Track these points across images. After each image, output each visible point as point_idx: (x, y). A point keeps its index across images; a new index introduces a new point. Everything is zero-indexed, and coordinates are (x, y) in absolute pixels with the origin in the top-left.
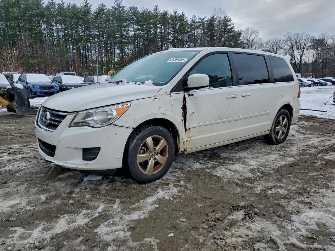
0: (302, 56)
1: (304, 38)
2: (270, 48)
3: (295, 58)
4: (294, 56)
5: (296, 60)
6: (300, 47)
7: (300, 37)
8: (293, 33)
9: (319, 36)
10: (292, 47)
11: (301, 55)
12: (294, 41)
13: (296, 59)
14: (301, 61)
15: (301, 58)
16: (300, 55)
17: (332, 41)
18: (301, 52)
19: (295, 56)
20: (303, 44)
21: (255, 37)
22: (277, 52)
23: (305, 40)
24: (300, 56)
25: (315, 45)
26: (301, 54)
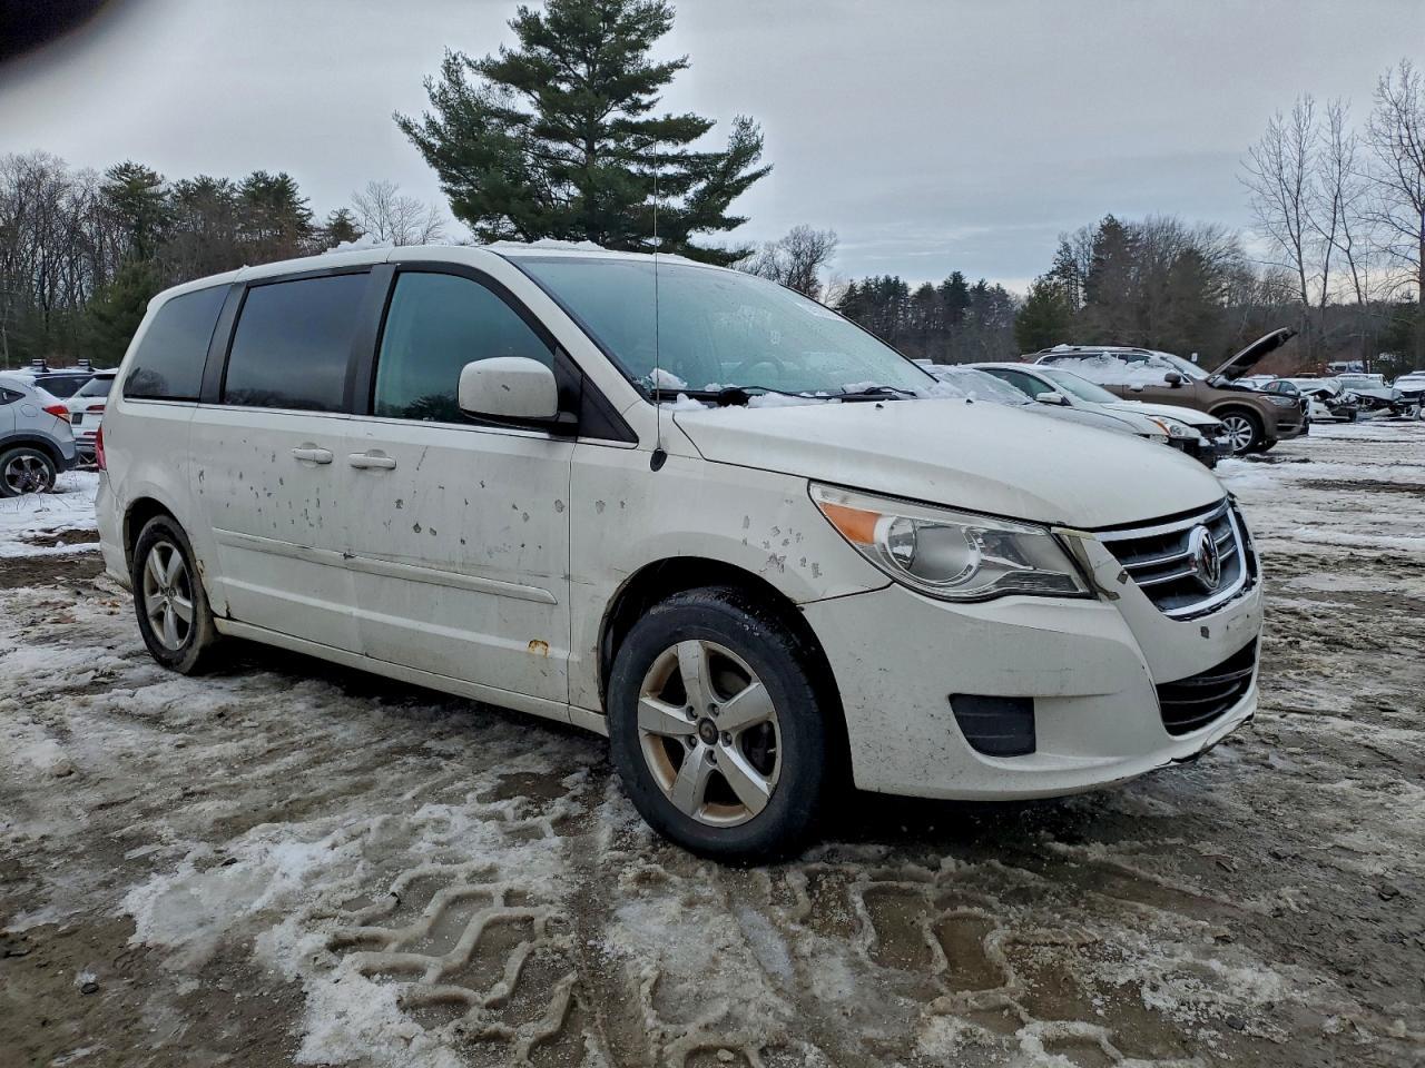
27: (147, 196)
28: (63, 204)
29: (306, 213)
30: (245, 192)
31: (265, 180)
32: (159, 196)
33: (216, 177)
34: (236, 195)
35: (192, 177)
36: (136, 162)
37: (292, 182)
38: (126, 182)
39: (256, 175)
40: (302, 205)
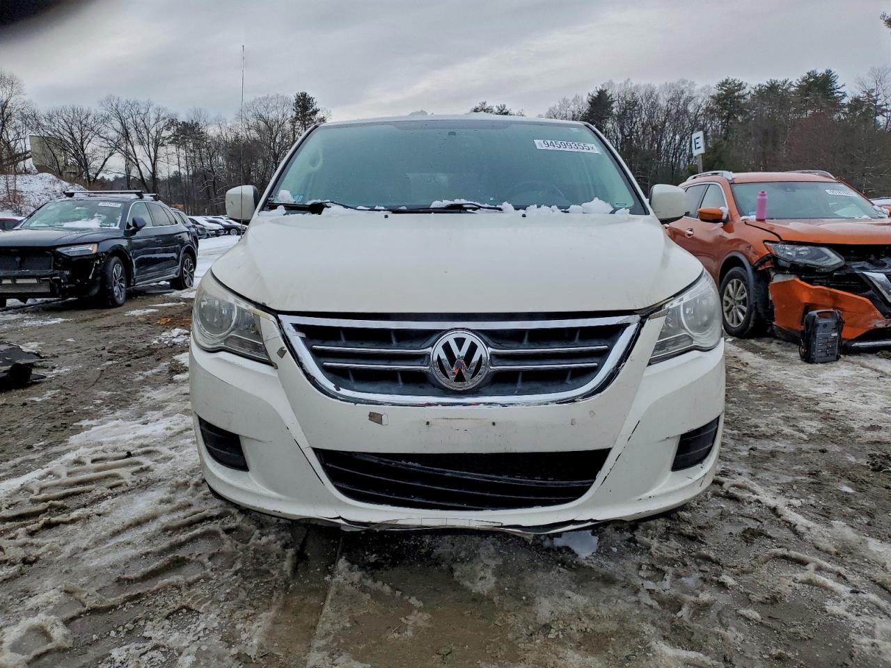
0: (155, 160)
1: (152, 116)
2: (60, 133)
3: (138, 166)
4: (136, 160)
5: (143, 171)
6: (146, 138)
7: (143, 111)
8: (123, 100)
9: (187, 115)
10: (126, 135)
11: (153, 159)
12: (130, 120)
13: (142, 167)
14: (154, 173)
15: (154, 165)
16: (150, 156)
17: (218, 131)
18: (152, 150)
19: (139, 161)
20: (154, 129)
21: (11, 97)
22: (85, 146)
23: (157, 120)
24: (151, 160)
25: (177, 136)
26: (152, 155)
27: (735, 97)
28: (691, 109)
29: (841, 95)
30: (800, 86)
31: (815, 77)
32: (743, 97)
33: (780, 79)
34: (792, 89)
35: (764, 81)
36: (731, 78)
37: (834, 75)
38: (725, 91)
39: (809, 74)
40: (838, 90)
